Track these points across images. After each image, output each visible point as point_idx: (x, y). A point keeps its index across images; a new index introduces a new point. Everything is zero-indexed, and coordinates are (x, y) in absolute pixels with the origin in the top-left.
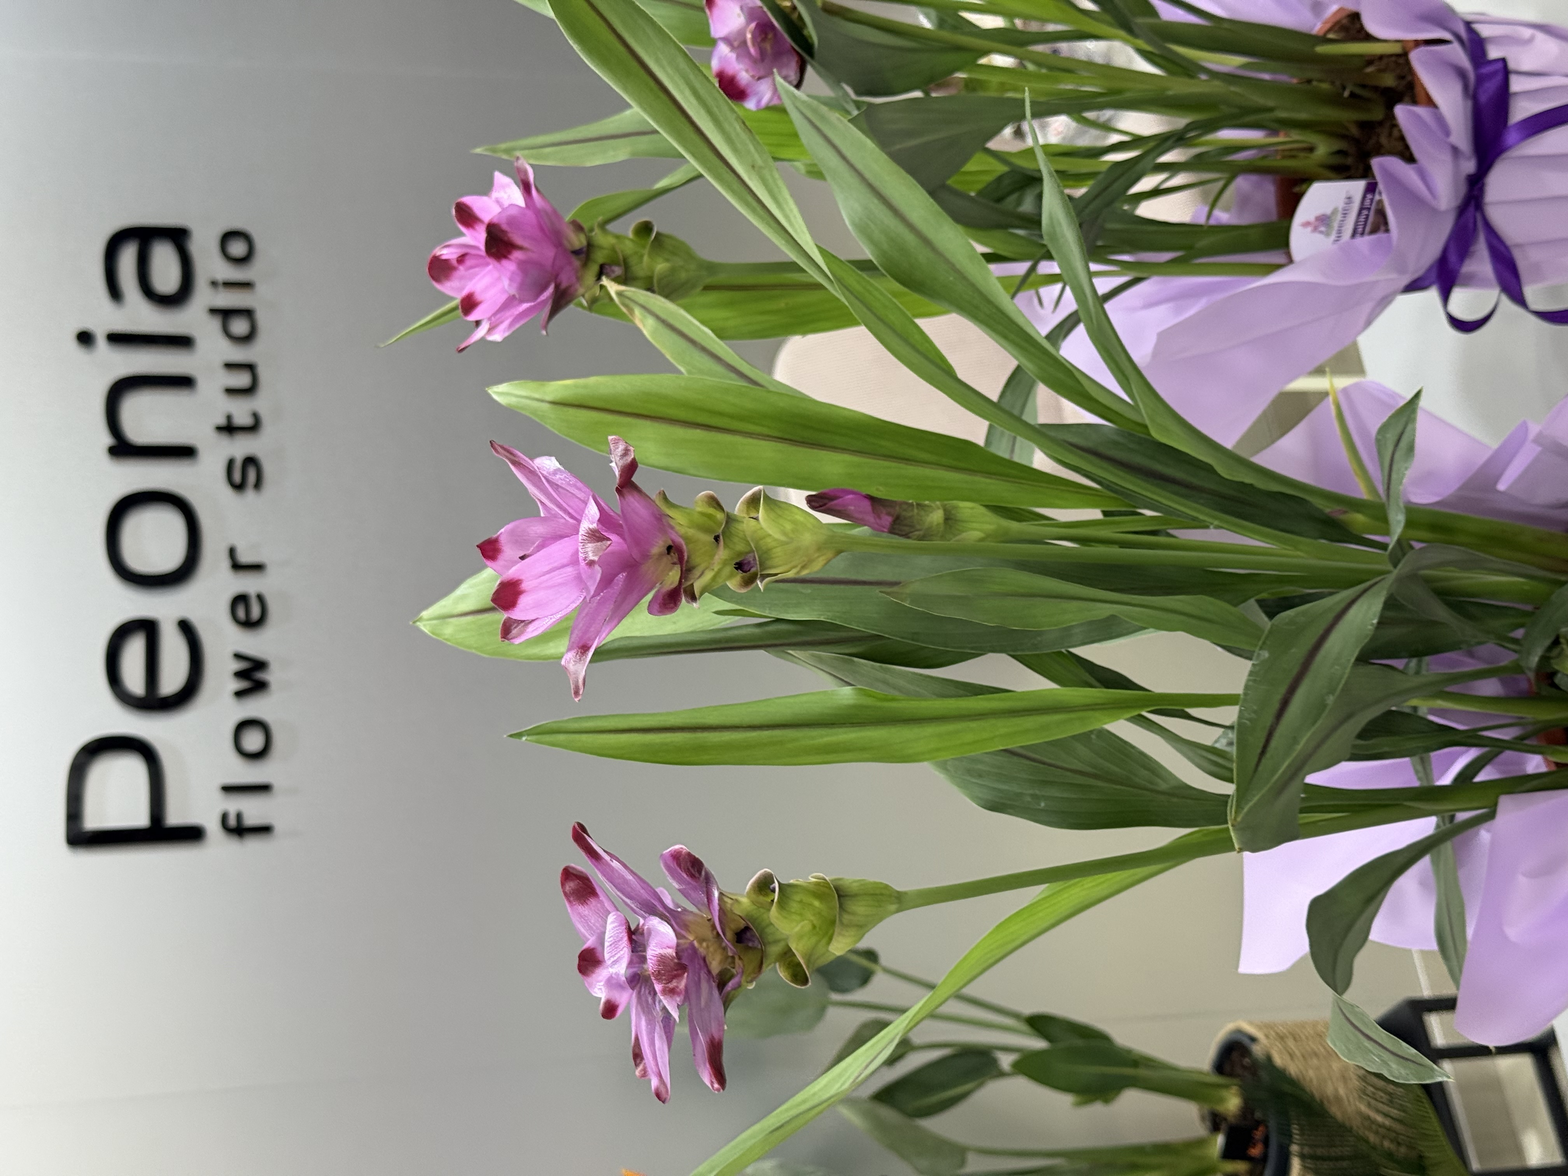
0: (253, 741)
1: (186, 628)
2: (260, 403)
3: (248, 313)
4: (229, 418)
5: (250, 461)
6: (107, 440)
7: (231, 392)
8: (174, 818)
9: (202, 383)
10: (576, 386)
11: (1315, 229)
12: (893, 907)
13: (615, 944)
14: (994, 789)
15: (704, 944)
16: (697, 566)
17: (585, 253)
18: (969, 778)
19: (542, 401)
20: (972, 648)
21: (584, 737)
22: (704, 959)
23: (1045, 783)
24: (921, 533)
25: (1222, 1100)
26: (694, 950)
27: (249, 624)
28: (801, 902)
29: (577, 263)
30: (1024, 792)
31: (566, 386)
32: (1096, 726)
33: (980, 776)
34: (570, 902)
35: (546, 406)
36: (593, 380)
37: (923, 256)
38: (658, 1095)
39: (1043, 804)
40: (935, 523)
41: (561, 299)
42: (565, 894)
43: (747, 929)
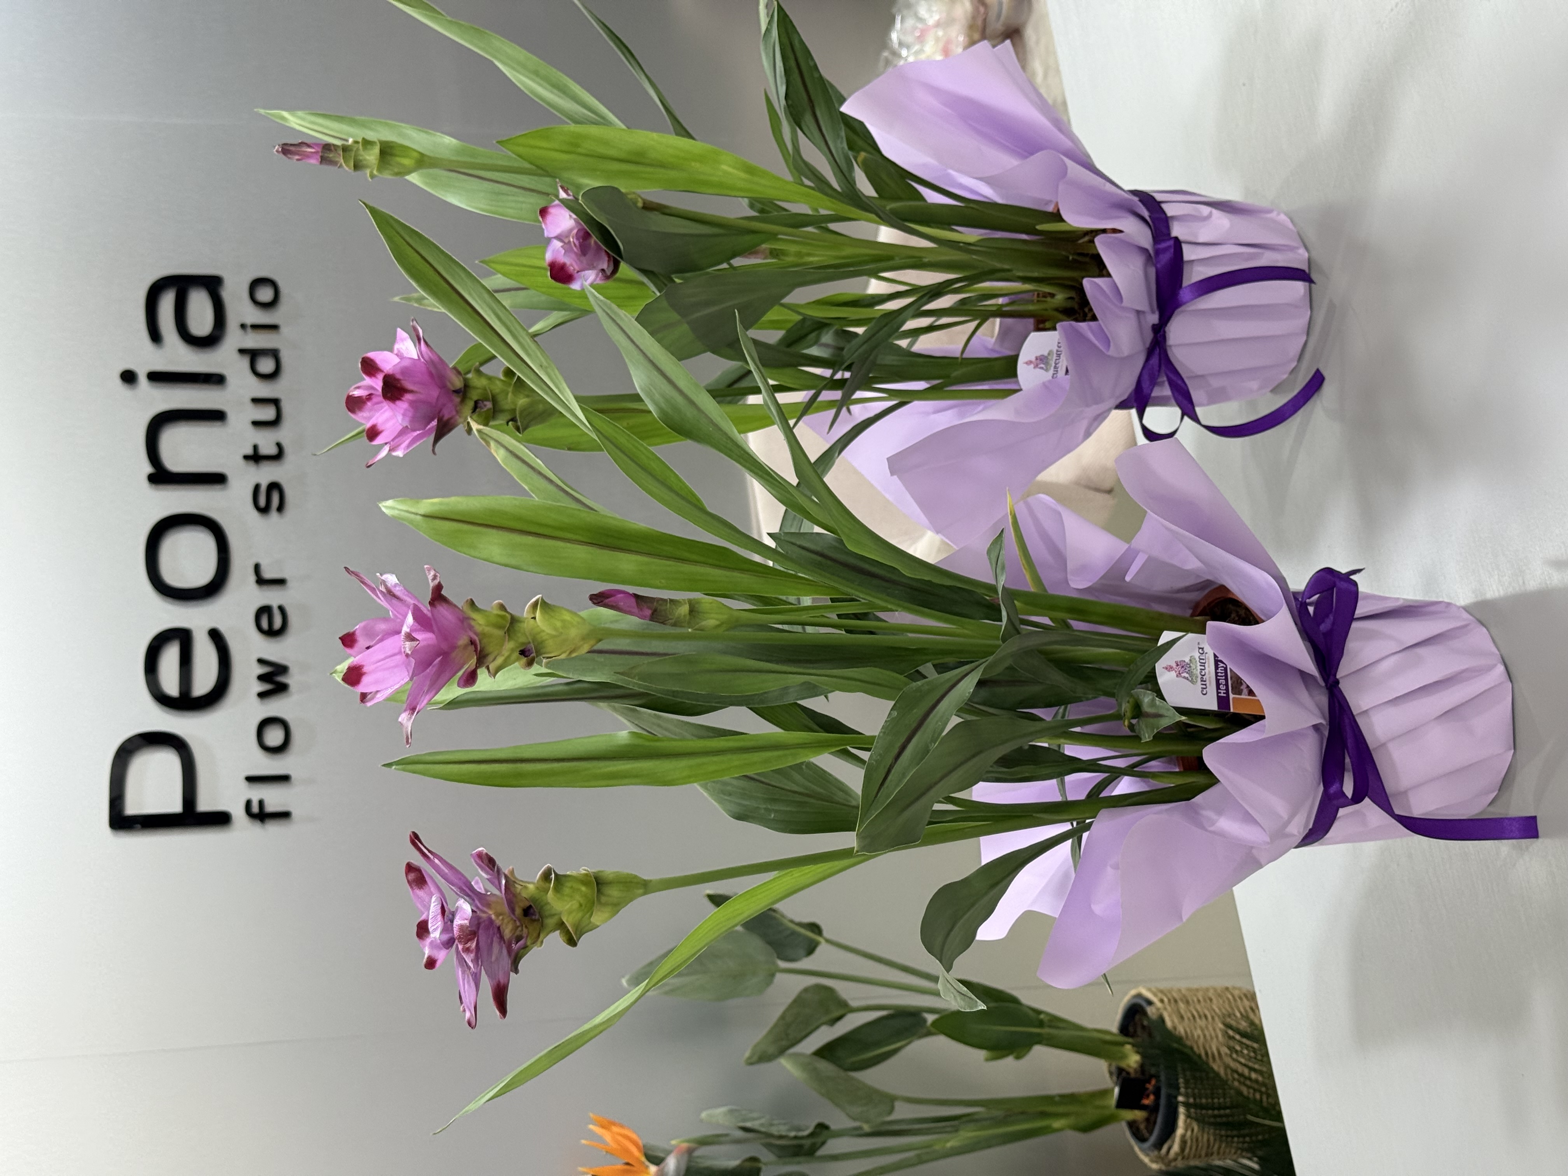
0: (274, 737)
1: (215, 635)
2: (284, 434)
3: (274, 354)
4: (255, 447)
5: (274, 486)
6: (148, 469)
7: (256, 424)
8: (204, 805)
9: (231, 416)
10: (441, 504)
11: (1036, 366)
12: (641, 891)
13: (435, 917)
14: (739, 804)
15: (501, 918)
16: (492, 652)
17: (463, 392)
18: (722, 796)
19: (417, 514)
20: (716, 703)
21: (437, 767)
22: (499, 928)
23: (774, 800)
24: (673, 621)
25: (1124, 1057)
26: (491, 921)
27: (272, 633)
28: (572, 887)
29: (457, 399)
30: (760, 806)
31: (433, 504)
32: (807, 760)
33: (730, 795)
34: (412, 887)
35: (419, 518)
36: (453, 500)
37: (689, 413)
38: (469, 1024)
39: (773, 816)
40: (683, 614)
41: (443, 429)
42: (408, 881)
43: (530, 907)
